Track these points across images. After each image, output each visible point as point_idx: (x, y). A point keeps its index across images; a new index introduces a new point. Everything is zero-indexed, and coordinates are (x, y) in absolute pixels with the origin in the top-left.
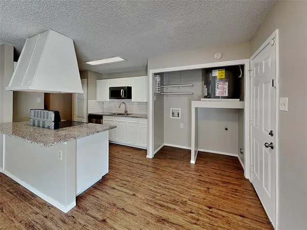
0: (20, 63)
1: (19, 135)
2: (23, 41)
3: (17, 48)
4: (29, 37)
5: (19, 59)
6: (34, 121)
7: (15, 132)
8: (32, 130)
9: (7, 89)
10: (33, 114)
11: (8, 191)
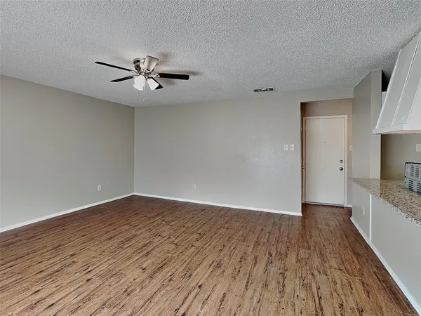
0: (390, 92)
1: (388, 199)
2: (393, 57)
3: (386, 71)
4: (403, 46)
5: (389, 87)
6: (411, 182)
7: (385, 194)
8: (407, 197)
9: (374, 132)
10: (409, 170)
11: (375, 272)
